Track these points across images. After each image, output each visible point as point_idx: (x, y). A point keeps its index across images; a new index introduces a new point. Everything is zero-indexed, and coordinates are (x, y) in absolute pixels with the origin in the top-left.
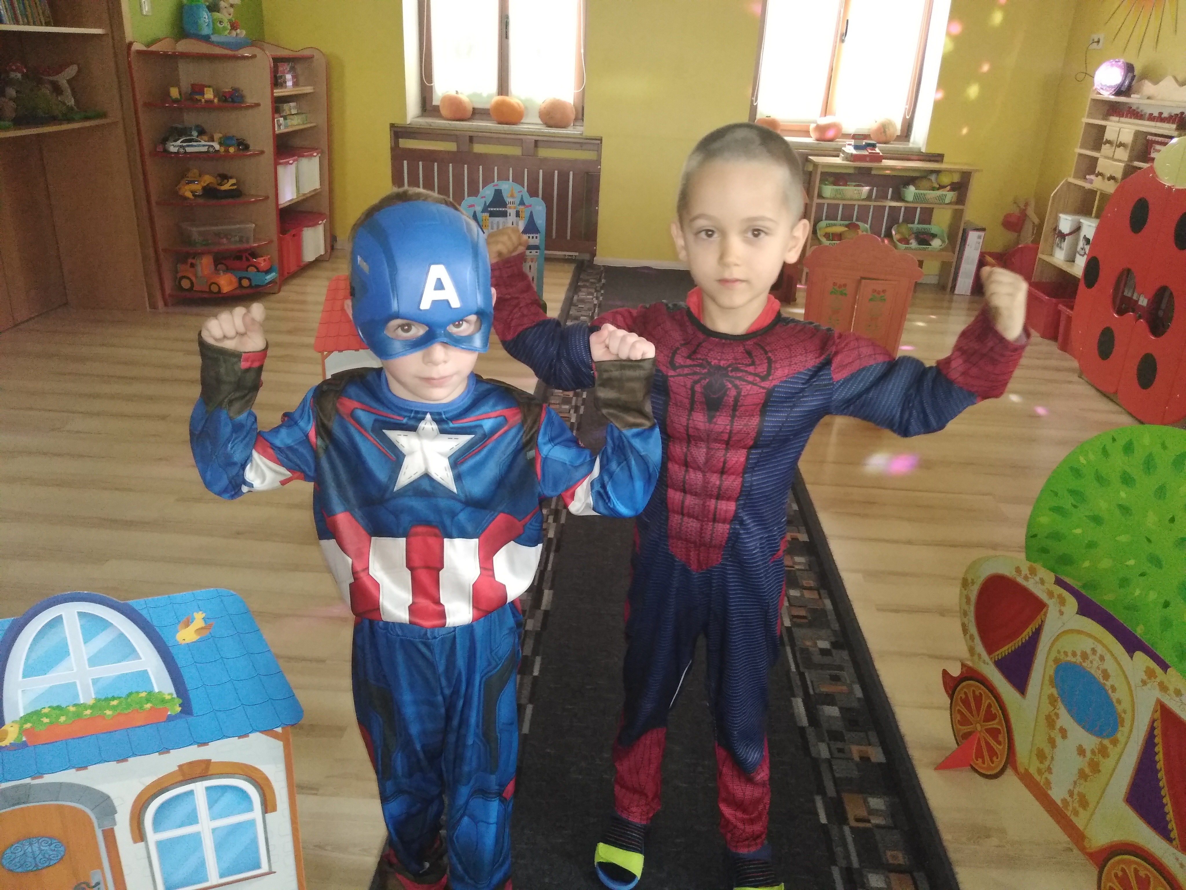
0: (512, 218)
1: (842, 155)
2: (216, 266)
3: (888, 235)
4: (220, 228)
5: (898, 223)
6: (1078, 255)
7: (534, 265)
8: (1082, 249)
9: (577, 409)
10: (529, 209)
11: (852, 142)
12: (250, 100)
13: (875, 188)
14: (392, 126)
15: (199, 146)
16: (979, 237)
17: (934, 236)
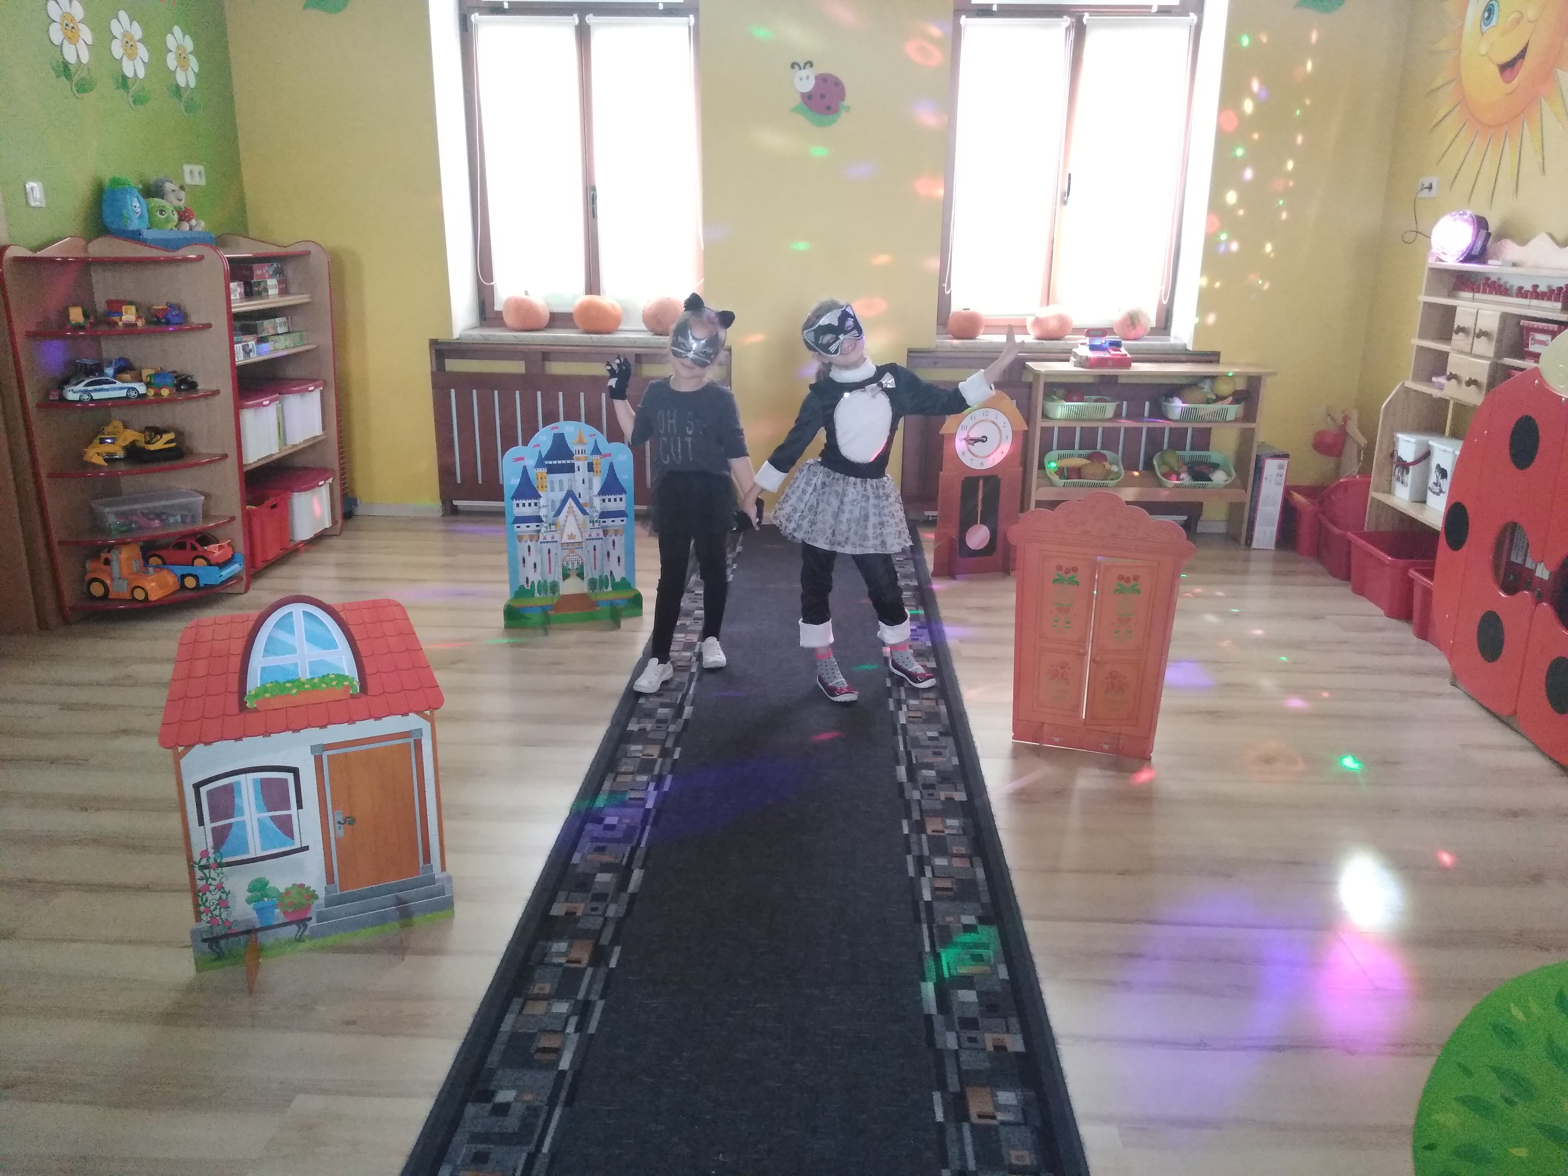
0: (582, 473)
1: (1072, 359)
2: (146, 559)
3: (1149, 466)
4: (150, 505)
5: (1161, 450)
6: (1430, 493)
7: (620, 540)
8: (1436, 484)
9: (659, 780)
10: (608, 460)
11: (1087, 340)
12: (195, 319)
13: (1125, 403)
14: (434, 343)
15: (114, 389)
16: (1281, 467)
17: (1215, 467)
